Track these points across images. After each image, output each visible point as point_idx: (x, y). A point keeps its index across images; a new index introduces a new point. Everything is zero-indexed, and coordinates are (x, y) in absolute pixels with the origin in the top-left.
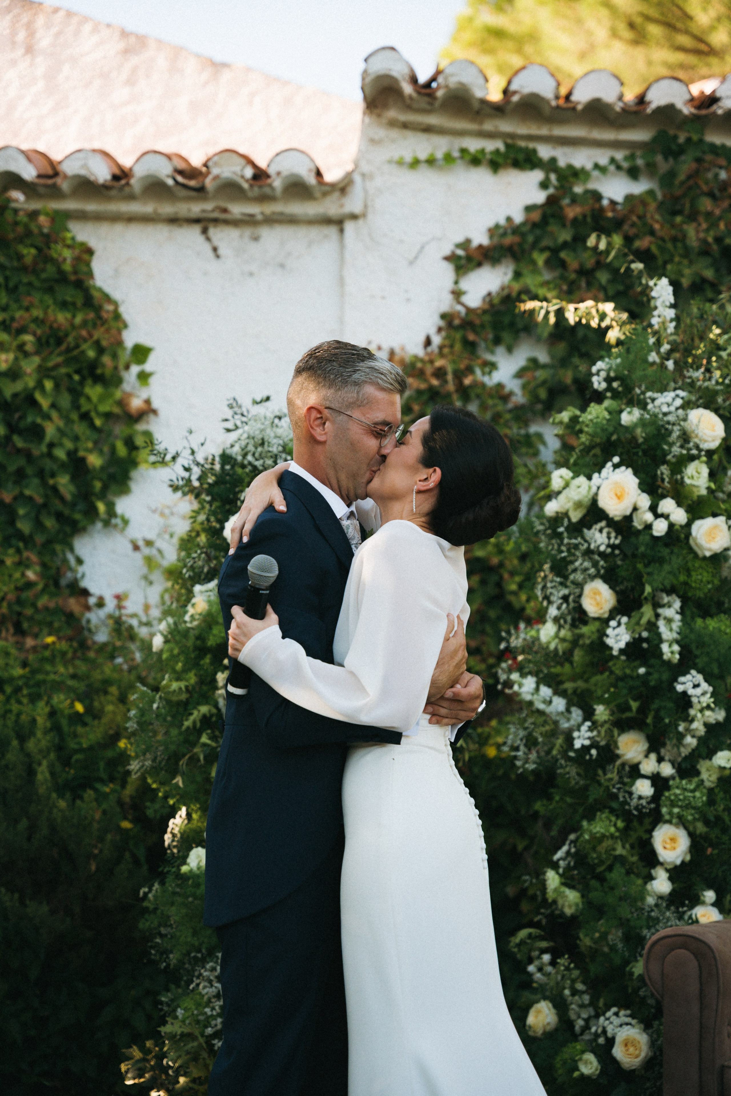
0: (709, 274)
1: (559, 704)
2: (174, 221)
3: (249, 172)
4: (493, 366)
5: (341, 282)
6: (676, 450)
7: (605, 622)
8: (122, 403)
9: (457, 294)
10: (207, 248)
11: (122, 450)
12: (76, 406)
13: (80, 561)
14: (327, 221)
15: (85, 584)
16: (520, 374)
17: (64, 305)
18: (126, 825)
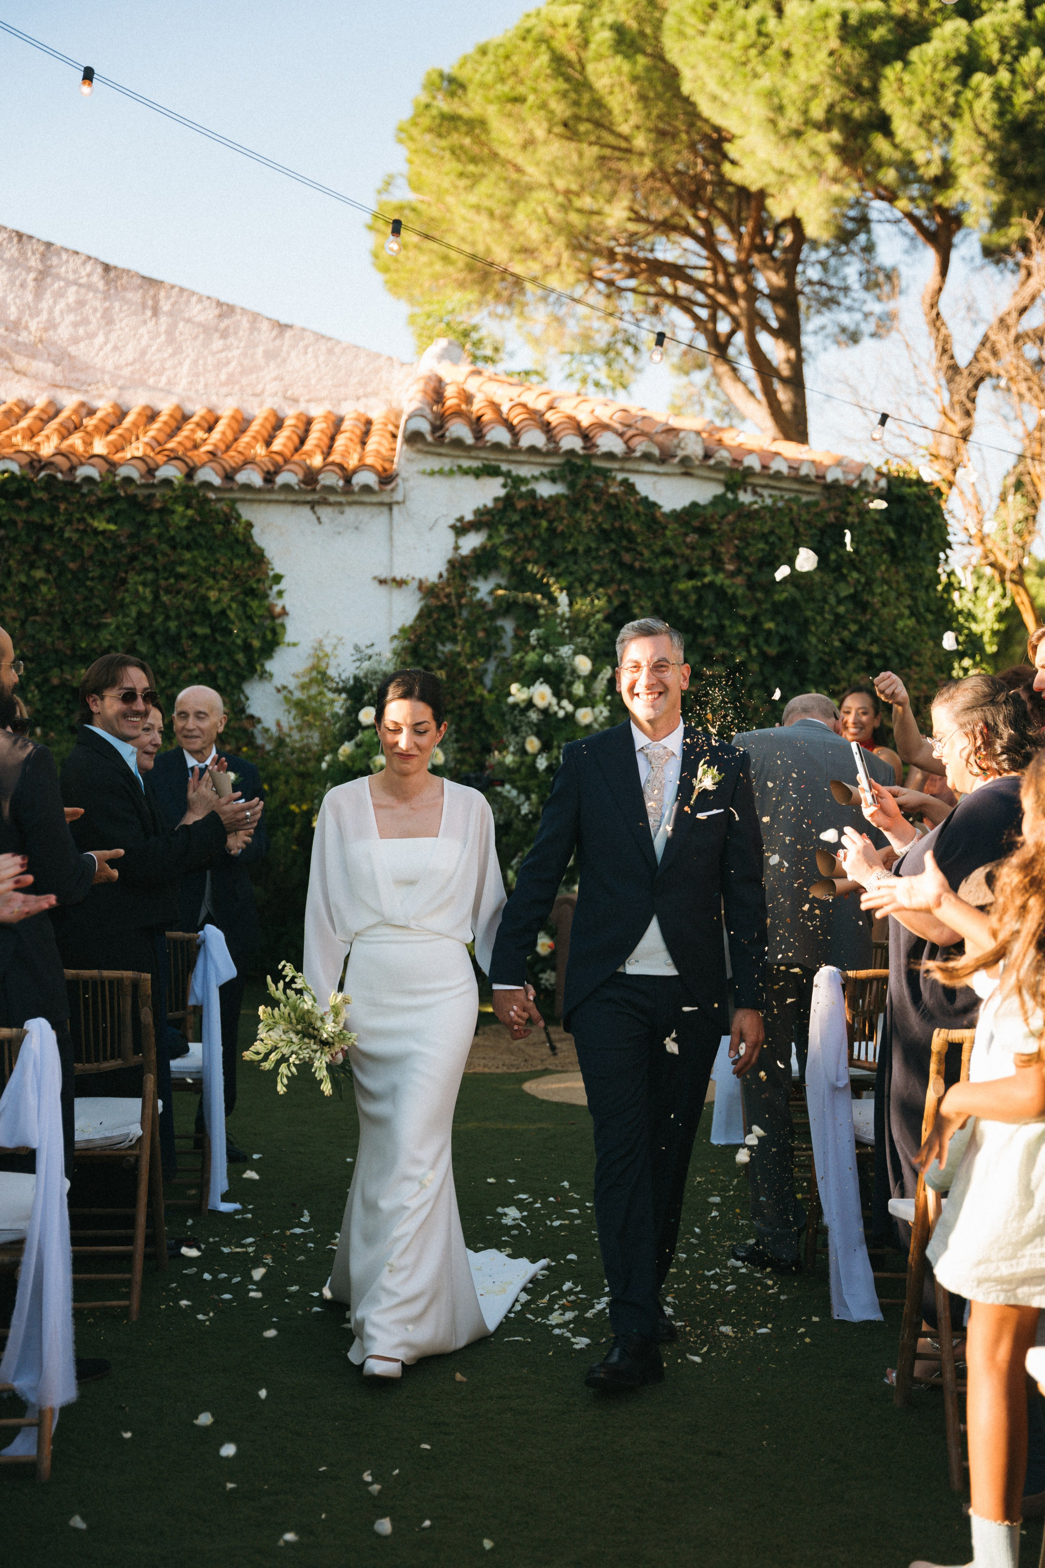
0: (593, 545)
1: (514, 793)
2: (295, 503)
3: (341, 483)
4: (476, 590)
5: (391, 539)
6: (569, 678)
7: (535, 756)
8: (270, 609)
9: (457, 548)
10: (314, 518)
11: (269, 636)
12: (245, 612)
13: (247, 699)
14: (382, 504)
15: (251, 711)
16: (491, 593)
17: (237, 556)
18: (294, 847)
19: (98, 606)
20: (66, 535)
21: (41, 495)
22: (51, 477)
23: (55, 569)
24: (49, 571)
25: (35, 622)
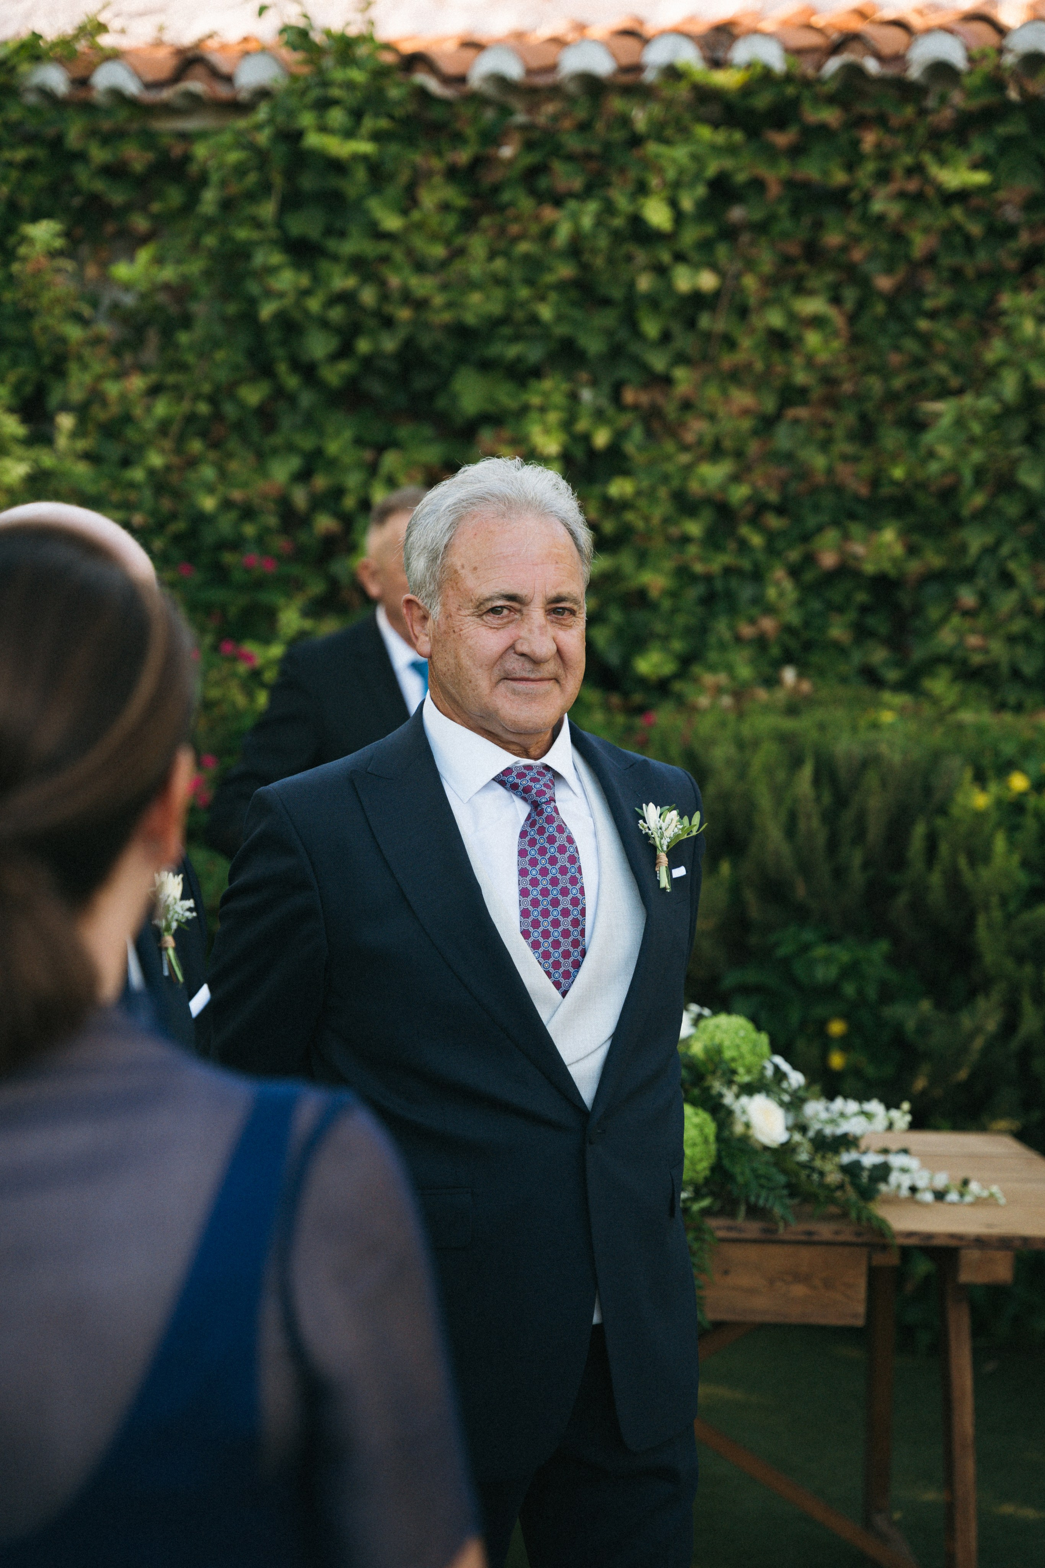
19: (942, 381)
20: (878, 206)
21: (830, 116)
22: (854, 71)
23: (850, 295)
24: (836, 300)
25: (796, 421)
